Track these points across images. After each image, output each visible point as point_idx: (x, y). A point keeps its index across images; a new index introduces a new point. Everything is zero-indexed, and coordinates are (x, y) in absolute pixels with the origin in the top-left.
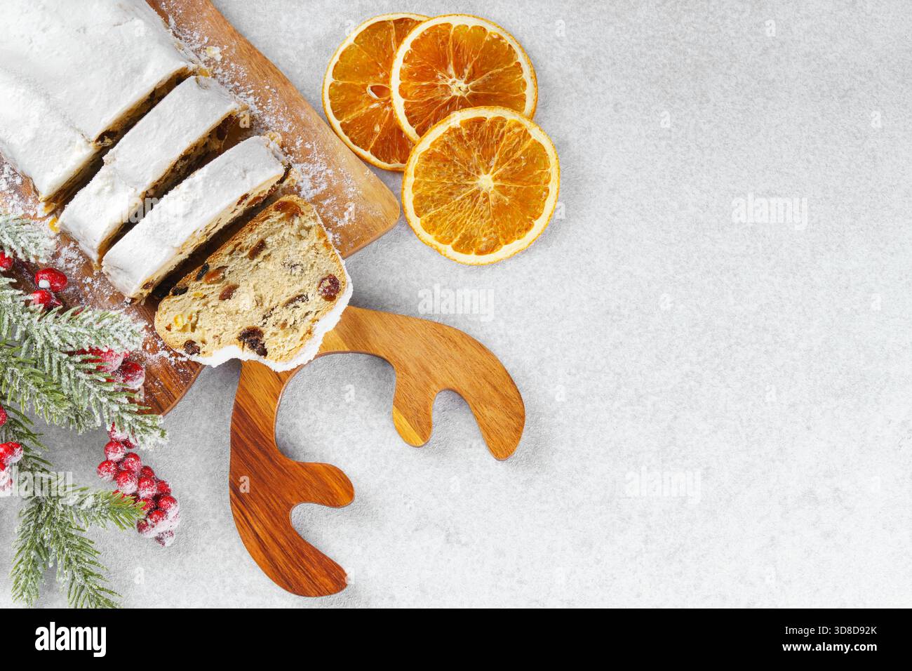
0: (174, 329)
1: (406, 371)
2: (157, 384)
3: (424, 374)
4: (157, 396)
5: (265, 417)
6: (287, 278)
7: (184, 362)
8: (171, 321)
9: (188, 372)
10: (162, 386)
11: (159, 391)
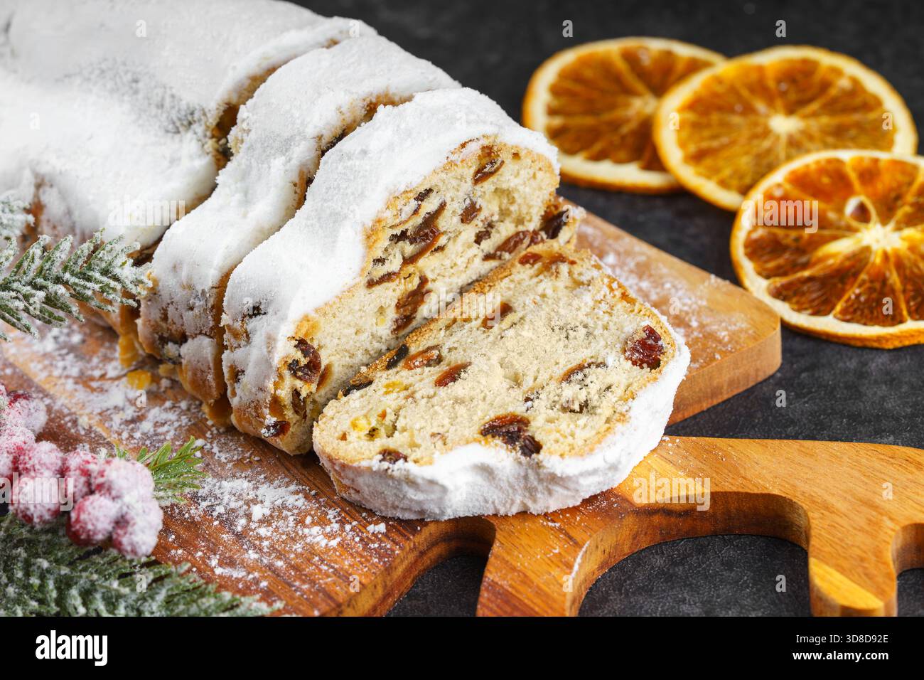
0: (352, 437)
1: (827, 508)
2: (326, 568)
3: (865, 509)
4: (326, 584)
5: (547, 595)
6: (561, 344)
7: (379, 533)
8: (345, 426)
9: (388, 546)
10: (336, 570)
11: (328, 576)
